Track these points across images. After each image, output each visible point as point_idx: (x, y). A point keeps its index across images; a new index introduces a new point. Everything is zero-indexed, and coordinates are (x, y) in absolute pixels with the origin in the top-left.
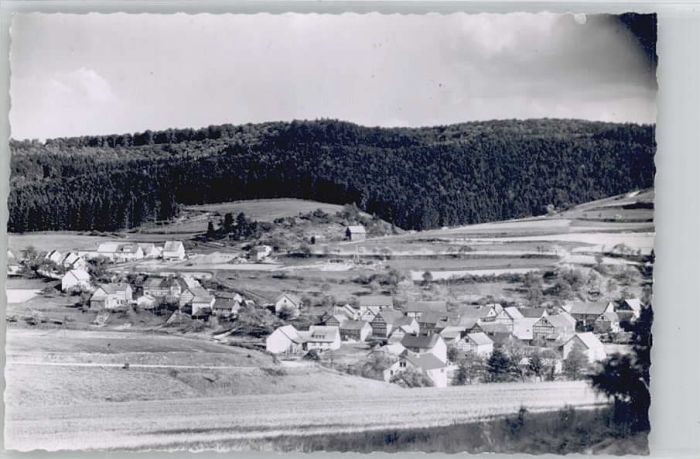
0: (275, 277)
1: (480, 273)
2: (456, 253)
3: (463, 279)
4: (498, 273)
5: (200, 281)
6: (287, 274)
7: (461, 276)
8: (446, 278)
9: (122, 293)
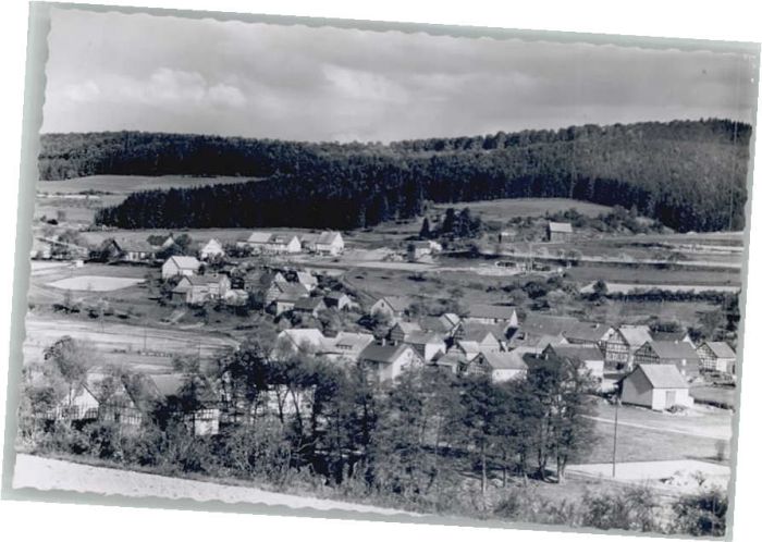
0: (410, 278)
1: (674, 289)
2: (663, 262)
3: (645, 295)
4: (698, 290)
5: (319, 277)
6: (425, 276)
7: (647, 291)
8: (625, 293)
9: (217, 286)
